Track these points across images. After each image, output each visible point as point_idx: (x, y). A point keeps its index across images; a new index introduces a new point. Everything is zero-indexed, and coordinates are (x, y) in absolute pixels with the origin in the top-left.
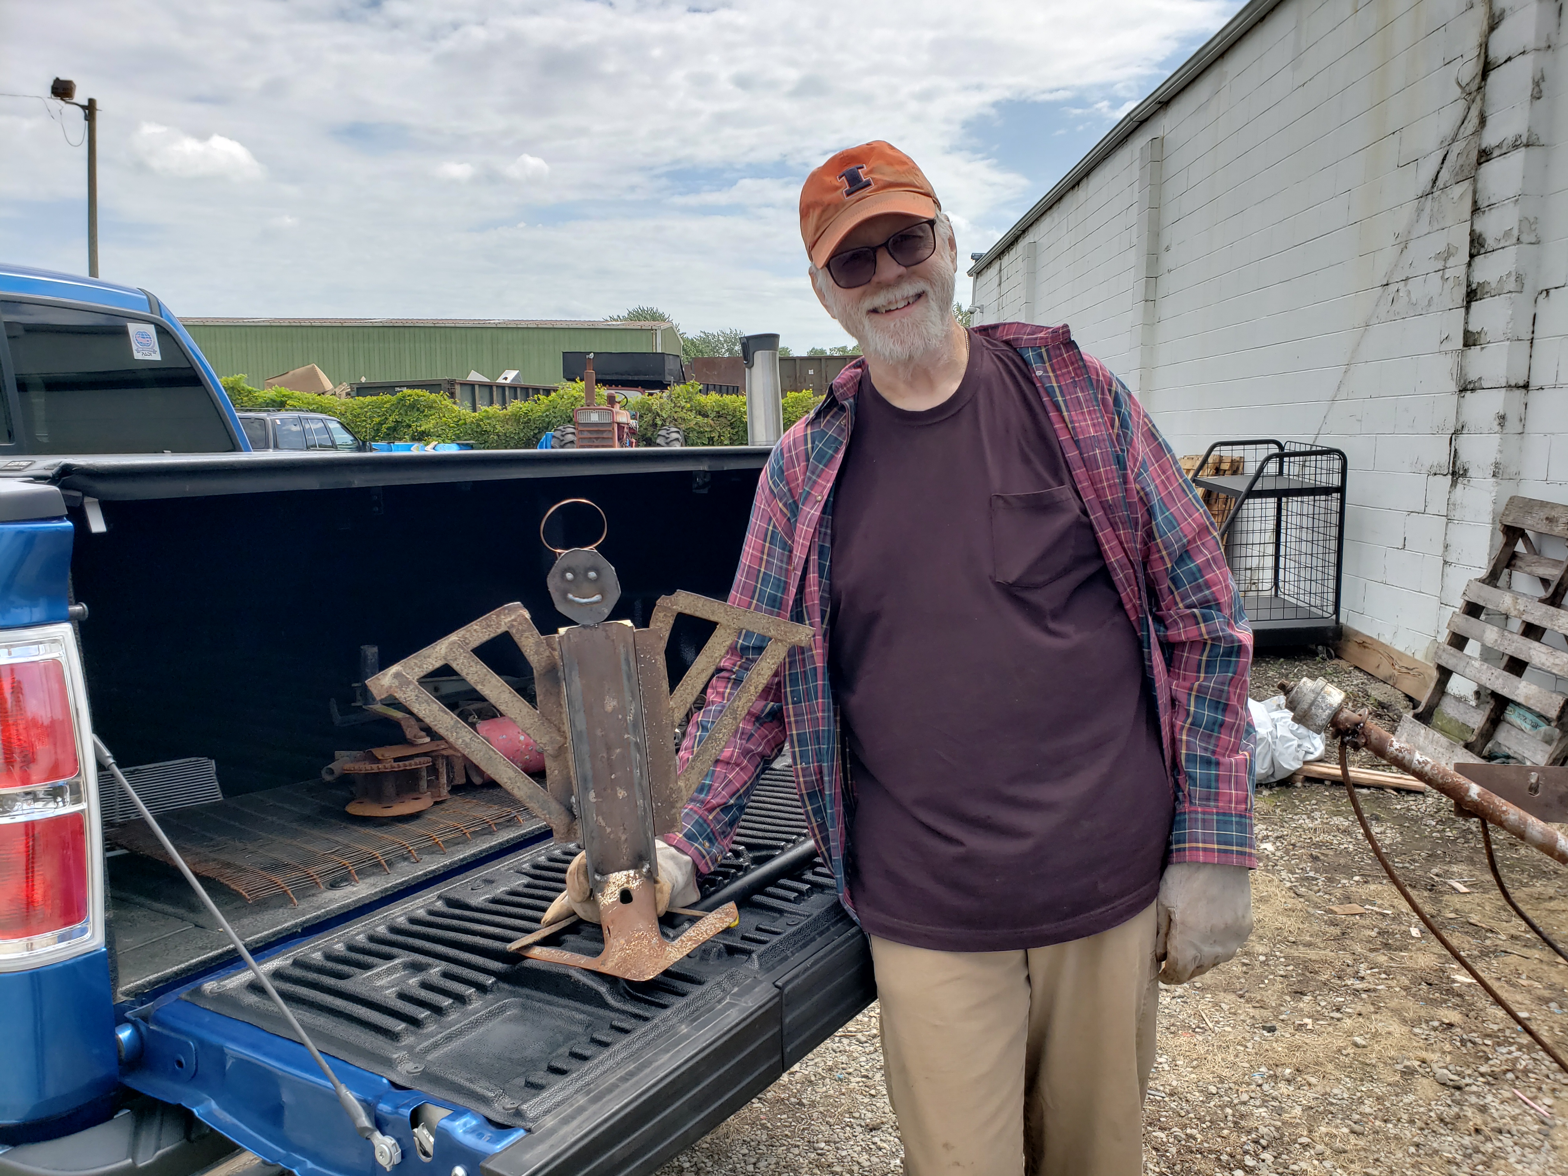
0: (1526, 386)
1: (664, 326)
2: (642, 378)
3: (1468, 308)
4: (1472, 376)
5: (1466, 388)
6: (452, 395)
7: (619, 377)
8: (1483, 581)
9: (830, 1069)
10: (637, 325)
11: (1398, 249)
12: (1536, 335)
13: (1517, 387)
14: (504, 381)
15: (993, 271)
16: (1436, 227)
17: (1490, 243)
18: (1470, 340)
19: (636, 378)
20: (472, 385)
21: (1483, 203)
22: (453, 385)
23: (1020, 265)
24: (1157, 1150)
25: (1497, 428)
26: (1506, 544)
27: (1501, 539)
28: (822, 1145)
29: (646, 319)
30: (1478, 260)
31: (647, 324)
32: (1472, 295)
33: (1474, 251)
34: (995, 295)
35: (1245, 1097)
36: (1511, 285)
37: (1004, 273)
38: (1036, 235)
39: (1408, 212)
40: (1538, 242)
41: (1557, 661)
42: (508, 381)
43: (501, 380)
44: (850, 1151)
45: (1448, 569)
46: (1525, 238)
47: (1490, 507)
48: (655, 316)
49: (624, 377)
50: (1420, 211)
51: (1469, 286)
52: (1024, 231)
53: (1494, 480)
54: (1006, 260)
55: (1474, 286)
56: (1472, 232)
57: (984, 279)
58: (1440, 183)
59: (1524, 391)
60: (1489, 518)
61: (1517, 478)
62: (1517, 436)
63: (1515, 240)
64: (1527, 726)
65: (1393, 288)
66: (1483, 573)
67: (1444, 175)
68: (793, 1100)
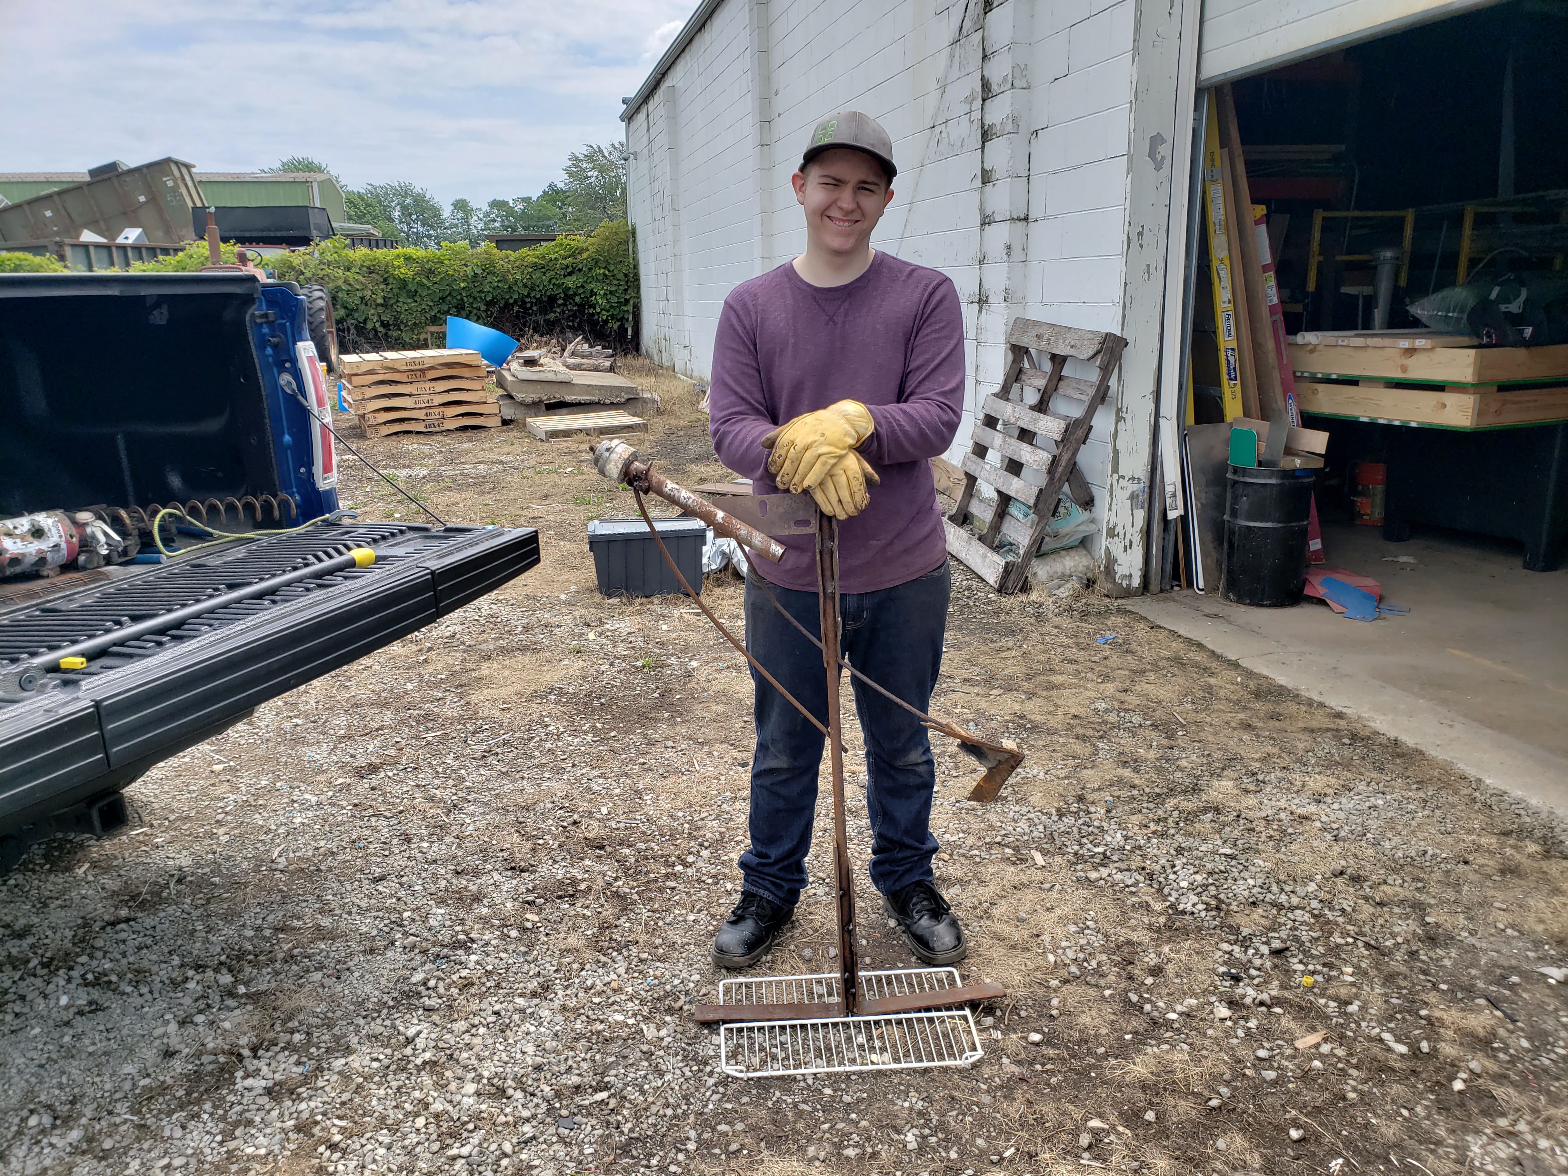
0: (1026, 219)
1: (320, 177)
2: (284, 234)
3: (983, 148)
4: (989, 212)
5: (986, 221)
6: (62, 258)
7: (260, 234)
8: (996, 395)
9: (354, 842)
10: (290, 177)
11: (939, 92)
12: (1031, 173)
13: (1020, 220)
14: (125, 242)
15: (641, 117)
16: (964, 73)
17: (995, 88)
18: (986, 177)
19: (279, 234)
20: (86, 246)
21: (989, 52)
22: (61, 246)
23: (662, 111)
24: (618, 861)
25: (1005, 257)
26: (1014, 361)
27: (1010, 357)
28: (330, 897)
29: (298, 170)
30: (988, 102)
31: (301, 176)
32: (986, 135)
33: (985, 96)
34: (645, 141)
35: (703, 815)
36: (1009, 127)
37: (651, 117)
38: (675, 79)
39: (943, 58)
40: (1028, 88)
41: (1036, 458)
42: (130, 241)
43: (120, 240)
44: (354, 899)
45: (978, 387)
46: (1017, 83)
47: (1002, 329)
48: (310, 167)
49: (265, 234)
50: (952, 56)
51: (982, 127)
52: (664, 75)
53: (1004, 304)
54: (652, 104)
55: (986, 127)
56: (983, 76)
57: (634, 124)
58: (964, 32)
59: (1024, 223)
60: (1002, 339)
61: (1023, 302)
62: (1021, 264)
63: (1010, 86)
64: (1020, 516)
65: (937, 130)
66: (997, 388)
67: (967, 24)
68: (312, 868)
